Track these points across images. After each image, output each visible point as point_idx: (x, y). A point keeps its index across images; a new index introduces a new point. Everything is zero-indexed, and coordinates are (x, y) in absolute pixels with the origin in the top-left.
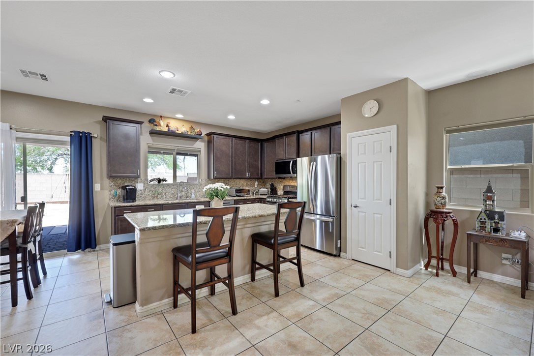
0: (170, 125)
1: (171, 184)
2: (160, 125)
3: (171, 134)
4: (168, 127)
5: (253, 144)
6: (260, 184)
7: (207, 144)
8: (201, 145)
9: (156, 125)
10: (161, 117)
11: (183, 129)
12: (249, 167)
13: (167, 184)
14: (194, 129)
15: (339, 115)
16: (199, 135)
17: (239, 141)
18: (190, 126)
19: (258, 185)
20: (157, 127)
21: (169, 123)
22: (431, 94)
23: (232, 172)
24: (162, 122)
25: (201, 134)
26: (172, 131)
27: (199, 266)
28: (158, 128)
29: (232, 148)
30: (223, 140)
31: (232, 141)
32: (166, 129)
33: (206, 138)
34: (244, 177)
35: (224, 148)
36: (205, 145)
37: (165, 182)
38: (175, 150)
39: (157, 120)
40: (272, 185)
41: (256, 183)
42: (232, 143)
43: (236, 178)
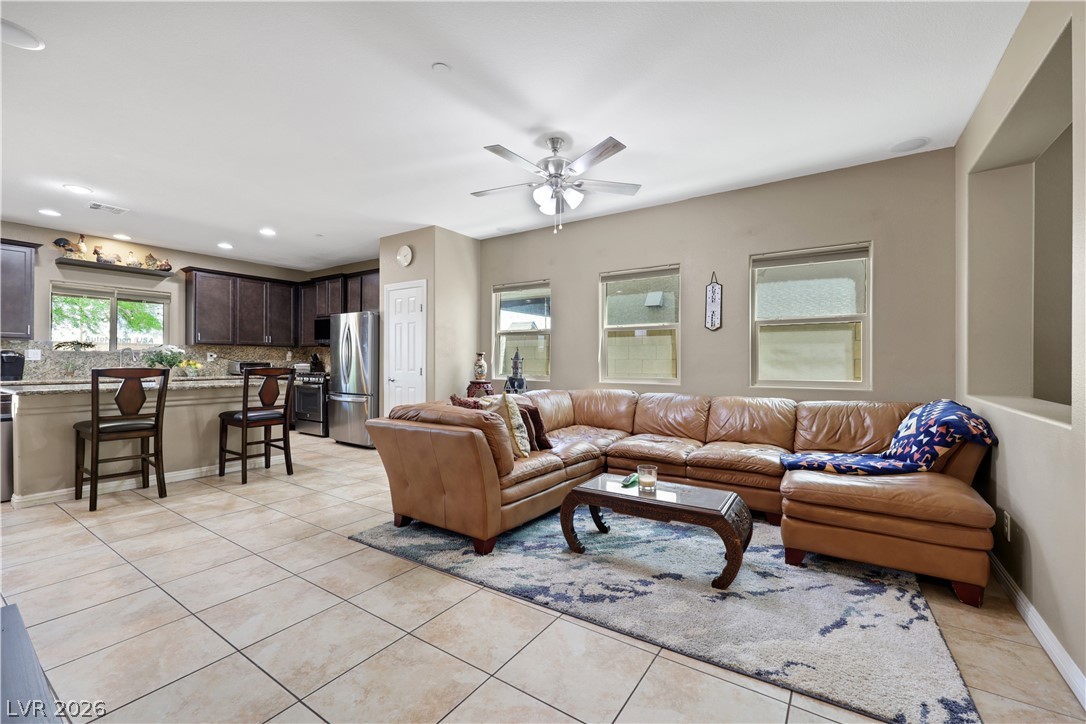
0: (100, 251)
1: (105, 353)
2: (79, 251)
3: (103, 267)
4: (98, 254)
5: (278, 289)
6: (297, 355)
7: (183, 285)
8: (172, 288)
9: (71, 250)
10: (82, 236)
11: (130, 257)
12: (271, 327)
13: (94, 352)
14: (154, 259)
15: (378, 260)
16: (165, 270)
17: (248, 284)
18: (148, 254)
19: (293, 357)
20: (72, 254)
21: (101, 248)
22: (482, 245)
23: (234, 334)
24: (83, 246)
25: (170, 269)
26: (105, 261)
27: (104, 436)
28: (74, 256)
29: (234, 295)
30: (214, 280)
31: (234, 283)
32: (93, 259)
33: (183, 276)
34: (260, 342)
35: (217, 294)
36: (180, 287)
37: (89, 349)
38: (113, 293)
39: (73, 241)
40: (315, 357)
41: (289, 354)
42: (234, 287)
43: (242, 345)
